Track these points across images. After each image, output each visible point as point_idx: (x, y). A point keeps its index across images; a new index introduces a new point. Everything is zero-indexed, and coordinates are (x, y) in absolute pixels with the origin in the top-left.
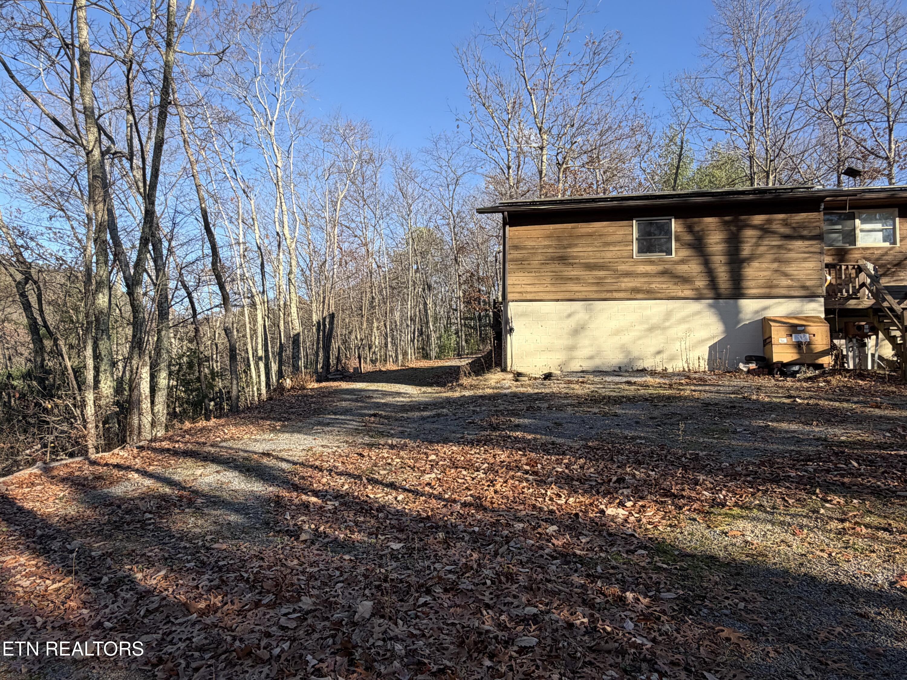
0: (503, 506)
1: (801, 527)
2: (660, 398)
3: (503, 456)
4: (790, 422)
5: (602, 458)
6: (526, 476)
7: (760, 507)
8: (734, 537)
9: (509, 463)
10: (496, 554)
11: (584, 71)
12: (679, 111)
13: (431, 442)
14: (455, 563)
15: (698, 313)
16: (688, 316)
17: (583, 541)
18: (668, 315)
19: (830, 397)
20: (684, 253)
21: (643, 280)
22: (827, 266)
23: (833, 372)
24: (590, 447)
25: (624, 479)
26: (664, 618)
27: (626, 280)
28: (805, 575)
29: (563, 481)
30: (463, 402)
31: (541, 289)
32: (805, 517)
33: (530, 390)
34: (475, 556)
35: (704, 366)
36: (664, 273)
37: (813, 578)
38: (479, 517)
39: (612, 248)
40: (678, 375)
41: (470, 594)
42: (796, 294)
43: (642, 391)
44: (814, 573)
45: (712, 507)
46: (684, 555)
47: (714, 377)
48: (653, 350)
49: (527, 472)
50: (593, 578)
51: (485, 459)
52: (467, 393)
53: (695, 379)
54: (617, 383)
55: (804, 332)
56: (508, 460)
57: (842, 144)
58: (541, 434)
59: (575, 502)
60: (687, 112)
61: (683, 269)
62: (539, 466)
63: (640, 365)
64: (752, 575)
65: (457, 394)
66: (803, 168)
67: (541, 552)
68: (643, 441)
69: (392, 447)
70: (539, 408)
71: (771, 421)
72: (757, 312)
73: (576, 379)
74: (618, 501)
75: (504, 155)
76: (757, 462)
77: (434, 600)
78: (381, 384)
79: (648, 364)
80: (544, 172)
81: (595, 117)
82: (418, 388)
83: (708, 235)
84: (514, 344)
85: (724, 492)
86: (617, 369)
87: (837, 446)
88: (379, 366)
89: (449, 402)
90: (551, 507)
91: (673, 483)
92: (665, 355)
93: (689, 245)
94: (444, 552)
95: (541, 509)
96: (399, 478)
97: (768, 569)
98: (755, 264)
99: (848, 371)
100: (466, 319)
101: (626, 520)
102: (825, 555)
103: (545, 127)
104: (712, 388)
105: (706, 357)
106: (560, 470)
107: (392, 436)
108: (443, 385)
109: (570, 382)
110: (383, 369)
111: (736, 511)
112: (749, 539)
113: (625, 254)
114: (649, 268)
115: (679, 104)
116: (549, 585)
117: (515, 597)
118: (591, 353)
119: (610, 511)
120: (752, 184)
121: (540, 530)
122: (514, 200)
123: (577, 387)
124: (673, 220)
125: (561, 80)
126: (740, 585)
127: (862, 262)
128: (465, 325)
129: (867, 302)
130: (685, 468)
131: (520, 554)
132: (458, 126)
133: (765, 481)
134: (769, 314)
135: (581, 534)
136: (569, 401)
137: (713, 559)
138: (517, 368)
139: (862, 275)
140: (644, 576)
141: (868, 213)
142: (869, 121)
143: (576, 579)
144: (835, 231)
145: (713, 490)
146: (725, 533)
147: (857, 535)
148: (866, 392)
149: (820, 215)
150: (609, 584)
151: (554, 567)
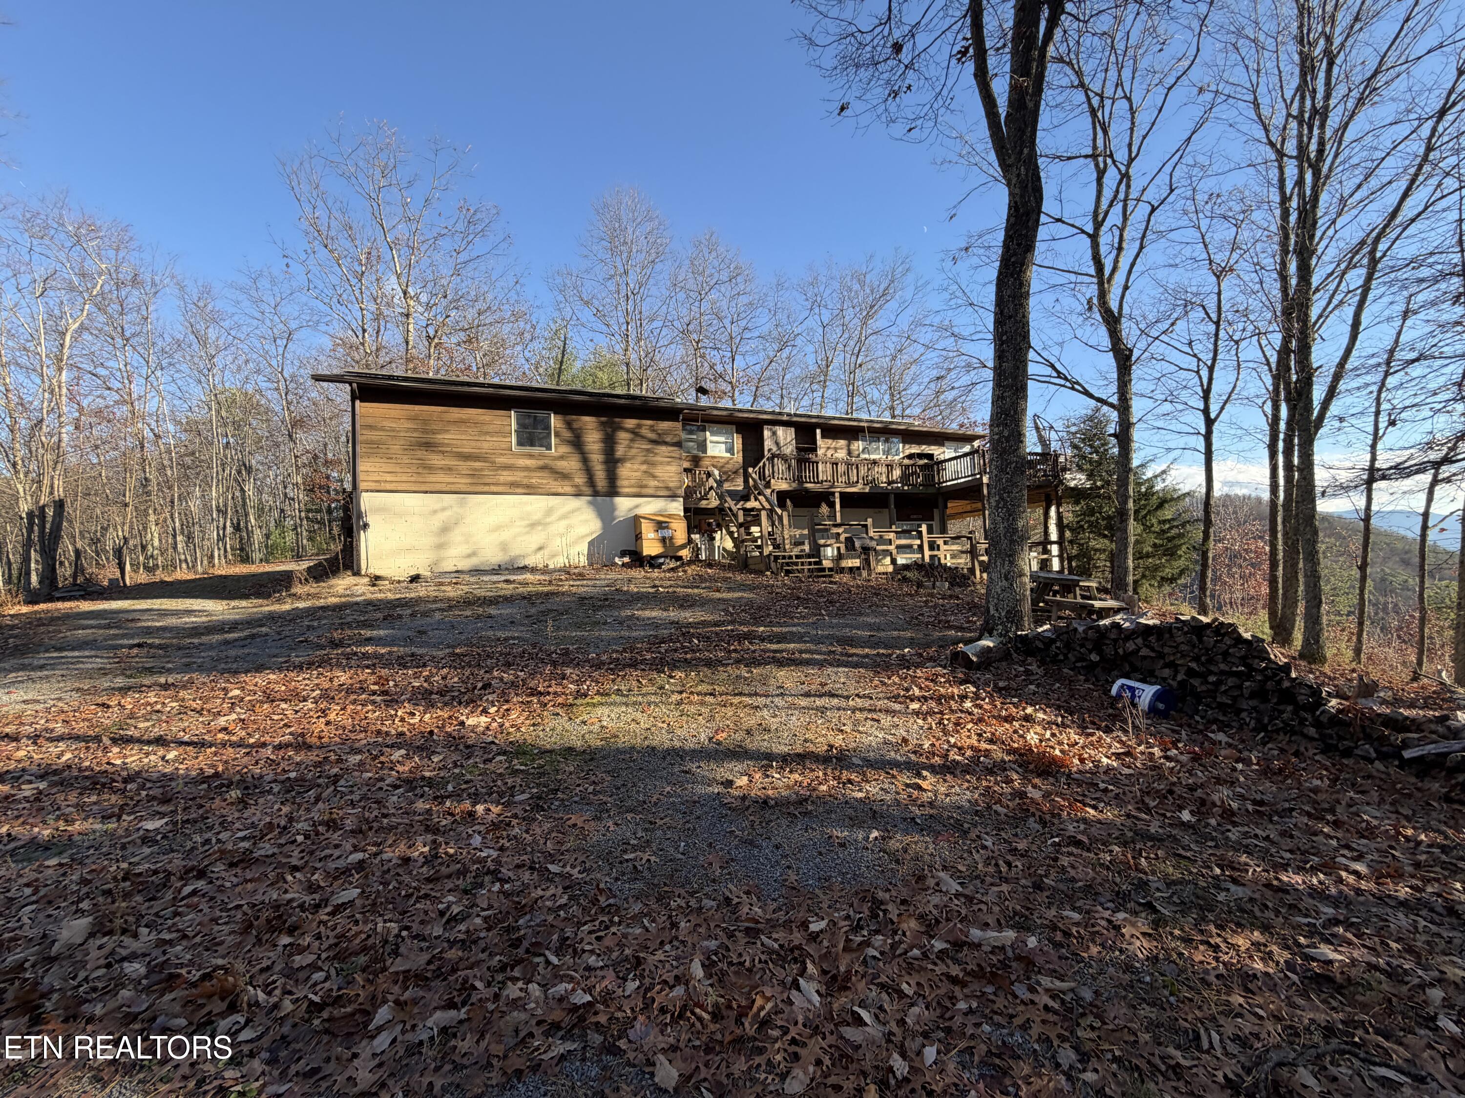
0: (337, 739)
1: (649, 704)
2: (538, 595)
3: (343, 677)
4: (652, 609)
5: (469, 664)
6: (372, 698)
7: (618, 692)
8: (592, 724)
9: (352, 685)
10: (318, 799)
11: (458, 238)
12: (562, 305)
13: (236, 672)
14: (253, 825)
15: (578, 509)
16: (569, 512)
17: (435, 760)
18: (549, 511)
19: (686, 584)
20: (564, 449)
21: (523, 474)
22: (685, 470)
23: (690, 562)
24: (457, 654)
25: (491, 684)
26: (514, 822)
27: (504, 473)
28: (648, 747)
29: (420, 696)
30: (295, 616)
31: (404, 478)
32: (653, 694)
33: (390, 596)
34: (286, 809)
35: (583, 561)
36: (544, 468)
37: (653, 749)
38: (298, 759)
39: (488, 438)
40: (559, 571)
41: (268, 860)
42: (662, 494)
43: (521, 589)
44: (654, 743)
45: (576, 698)
46: (544, 752)
47: (592, 571)
48: (535, 546)
49: (374, 693)
50: (439, 799)
51: (317, 685)
52: (301, 605)
53: (574, 574)
54: (495, 583)
55: (667, 528)
56: (350, 681)
57: (699, 365)
58: (400, 646)
59: (432, 718)
60: (569, 309)
61: (562, 465)
62: (391, 684)
63: (522, 562)
64: (604, 758)
65: (287, 607)
66: (671, 381)
67: (379, 785)
68: (516, 642)
69: (166, 687)
70: (400, 617)
71: (637, 610)
72: (630, 510)
73: (449, 580)
74: (481, 708)
75: (359, 315)
76: (621, 649)
77: (211, 882)
78: (159, 601)
79: (530, 561)
80: (411, 343)
81: (473, 293)
82: (225, 602)
83: (587, 434)
84: (369, 543)
85: (588, 683)
86: (497, 568)
87: (685, 627)
88: (161, 575)
89: (272, 617)
90: (400, 729)
91: (541, 681)
92: (546, 552)
93: (569, 442)
94: (237, 815)
95: (387, 733)
96: (175, 729)
97: (618, 749)
98: (628, 465)
99: (701, 561)
100: (308, 511)
101: (488, 728)
102: (665, 726)
103: (411, 291)
104: (589, 583)
105: (586, 552)
106: (418, 684)
107: (169, 671)
108: (268, 596)
109: (441, 584)
110: (167, 579)
111: (598, 698)
112: (605, 723)
113: (504, 446)
114: (529, 462)
115: (560, 298)
116: (385, 821)
117: (337, 846)
118: (469, 551)
119: (471, 722)
120: (628, 389)
121: (382, 759)
122: (373, 371)
123: (449, 588)
124: (553, 415)
125: (431, 242)
126: (592, 770)
127: (711, 469)
128: (307, 518)
129: (714, 503)
130: (554, 664)
131: (352, 792)
132: (287, 265)
133: (625, 666)
134: (641, 511)
135: (434, 752)
136: (438, 606)
137: (570, 750)
138: (375, 570)
139: (711, 480)
140: (499, 783)
141: (715, 427)
142: (718, 349)
143: (421, 805)
144: (691, 440)
145: (578, 682)
146: (584, 723)
147: (691, 703)
148: (712, 579)
149: (679, 425)
150: (459, 802)
151: (395, 798)
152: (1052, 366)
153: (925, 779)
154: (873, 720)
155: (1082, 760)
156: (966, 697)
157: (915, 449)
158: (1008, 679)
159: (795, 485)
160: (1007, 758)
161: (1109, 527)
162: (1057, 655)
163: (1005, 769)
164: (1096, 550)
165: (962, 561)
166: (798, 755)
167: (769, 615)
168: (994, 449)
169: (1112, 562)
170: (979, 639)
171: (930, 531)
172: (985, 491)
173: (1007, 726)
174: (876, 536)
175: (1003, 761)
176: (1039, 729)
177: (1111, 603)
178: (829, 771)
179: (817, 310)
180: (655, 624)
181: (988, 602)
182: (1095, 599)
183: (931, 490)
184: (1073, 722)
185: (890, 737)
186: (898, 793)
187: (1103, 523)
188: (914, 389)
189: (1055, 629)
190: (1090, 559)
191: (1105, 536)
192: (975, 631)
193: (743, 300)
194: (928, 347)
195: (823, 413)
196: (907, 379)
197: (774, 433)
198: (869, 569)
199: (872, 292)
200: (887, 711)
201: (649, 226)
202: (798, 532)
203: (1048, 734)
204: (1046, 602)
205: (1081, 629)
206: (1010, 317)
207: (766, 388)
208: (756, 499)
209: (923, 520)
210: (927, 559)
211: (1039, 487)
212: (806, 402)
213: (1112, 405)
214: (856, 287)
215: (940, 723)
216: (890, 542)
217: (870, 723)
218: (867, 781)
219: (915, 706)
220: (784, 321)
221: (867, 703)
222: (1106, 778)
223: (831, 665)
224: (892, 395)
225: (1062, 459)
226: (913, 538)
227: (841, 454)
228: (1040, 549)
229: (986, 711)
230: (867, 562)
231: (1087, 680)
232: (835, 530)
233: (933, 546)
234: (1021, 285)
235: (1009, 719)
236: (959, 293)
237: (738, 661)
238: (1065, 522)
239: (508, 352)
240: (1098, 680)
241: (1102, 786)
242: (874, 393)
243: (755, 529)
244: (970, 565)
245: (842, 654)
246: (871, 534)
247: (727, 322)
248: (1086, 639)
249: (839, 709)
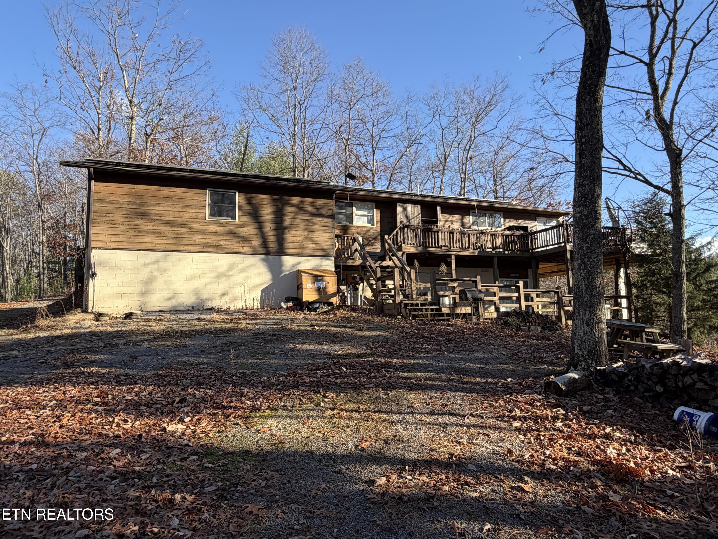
0: (68, 439)
1: (308, 417)
2: (223, 330)
3: (73, 391)
4: (310, 343)
5: (169, 383)
6: (95, 408)
7: (284, 407)
8: (264, 432)
9: (80, 397)
10: (53, 486)
11: (172, 62)
12: (246, 112)
15: (254, 265)
16: (247, 267)
17: (143, 458)
18: (231, 267)
19: (336, 324)
20: (245, 219)
21: (214, 237)
22: (337, 236)
23: (339, 307)
24: (160, 375)
25: (186, 399)
26: (204, 508)
27: (199, 236)
28: (308, 451)
29: (131, 407)
30: (37, 343)
31: (124, 239)
32: (311, 410)
33: (110, 329)
34: (29, 493)
35: (257, 305)
36: (230, 233)
37: (312, 453)
38: (39, 454)
39: (188, 210)
40: (238, 312)
41: (16, 533)
42: (318, 254)
43: (209, 326)
44: (313, 449)
45: (251, 412)
46: (227, 454)
47: (264, 313)
48: (220, 292)
49: (97, 404)
50: (147, 489)
51: (54, 396)
52: (42, 334)
53: (250, 314)
54: (189, 320)
55: (322, 280)
56: (78, 394)
57: (348, 157)
58: (117, 368)
59: (140, 424)
60: (251, 115)
61: (243, 231)
62: (110, 397)
63: (210, 305)
64: (273, 459)
65: (31, 336)
66: (326, 168)
67: (100, 476)
68: (205, 366)
70: (117, 345)
71: (298, 344)
72: (294, 266)
73: (154, 318)
74: (179, 418)
75: (96, 117)
76: (286, 374)
79: (216, 304)
80: (133, 139)
81: (181, 103)
83: (262, 207)
84: (95, 288)
85: (261, 400)
86: (191, 308)
87: (336, 358)
89: (20, 344)
90: (116, 433)
91: (225, 397)
92: (228, 297)
93: (249, 213)
95: (107, 436)
97: (284, 453)
98: (293, 232)
99: (347, 306)
100: (49, 263)
101: (183, 434)
102: (321, 435)
103: (135, 100)
104: (261, 321)
105: (259, 298)
106: (130, 398)
108: (17, 327)
109: (148, 320)
111: (268, 412)
112: (274, 432)
113: (200, 216)
114: (218, 229)
115: (245, 106)
117: (68, 525)
118: (170, 295)
119: (170, 428)
120: (294, 175)
121: (103, 455)
122: (104, 159)
123: (154, 324)
124: (237, 193)
125: (151, 65)
126: (264, 469)
127: (356, 235)
128: (48, 268)
129: (358, 262)
130: (235, 385)
131: (79, 481)
132: (46, 81)
133: (289, 388)
134: (301, 267)
135: (142, 452)
136: (146, 337)
137: (247, 452)
138: (99, 308)
139: (356, 244)
140: (192, 477)
141: (360, 204)
142: (362, 145)
143: (132, 493)
144: (341, 214)
145: (253, 399)
146: (258, 431)
147: (341, 417)
148: (356, 320)
149: (333, 202)
150: (162, 491)
151: (112, 487)
152: (620, 161)
153: (526, 483)
154: (484, 434)
155: (652, 472)
156: (558, 418)
157: (514, 223)
158: (591, 404)
159: (420, 249)
160: (592, 468)
161: (667, 286)
162: (629, 386)
163: (590, 477)
164: (657, 304)
165: (551, 310)
166: (426, 461)
167: (400, 350)
168: (576, 223)
169: (670, 313)
170: (567, 372)
171: (525, 287)
172: (569, 256)
173: (591, 442)
174: (483, 289)
175: (589, 470)
176: (616, 445)
177: (671, 346)
178: (450, 475)
179: (437, 117)
180: (311, 354)
181: (573, 343)
182: (658, 342)
183: (526, 255)
184: (644, 440)
185: (498, 449)
186: (505, 494)
187: (662, 282)
188: (512, 177)
189: (627, 365)
190: (652, 310)
191: (664, 293)
192: (562, 365)
193: (382, 109)
194: (523, 146)
195: (442, 195)
196: (507, 169)
197: (405, 209)
198: (478, 315)
199: (479, 104)
200: (495, 428)
201: (312, 55)
202: (422, 286)
203: (624, 450)
204: (619, 344)
205: (648, 366)
206: (588, 125)
207: (399, 175)
208: (390, 259)
209: (520, 277)
210: (523, 308)
211: (610, 254)
212: (429, 186)
213: (666, 191)
214: (468, 100)
215: (537, 438)
216: (494, 294)
217: (481, 437)
218: (481, 484)
219: (517, 424)
220: (413, 125)
221: (479, 421)
222: (672, 487)
223: (450, 390)
224: (495, 181)
225: (628, 232)
226: (512, 291)
227: (456, 226)
228: (613, 302)
229: (573, 429)
230: (477, 309)
231: (653, 407)
232: (451, 284)
233: (528, 298)
234: (596, 101)
235: (593, 437)
236: (547, 106)
237: (377, 386)
238: (632, 281)
239: (204, 146)
240: (662, 407)
241: (669, 492)
242: (480, 180)
243: (390, 283)
244: (556, 314)
245: (458, 382)
246: (480, 287)
247: (369, 125)
248: (652, 374)
249: (457, 425)
